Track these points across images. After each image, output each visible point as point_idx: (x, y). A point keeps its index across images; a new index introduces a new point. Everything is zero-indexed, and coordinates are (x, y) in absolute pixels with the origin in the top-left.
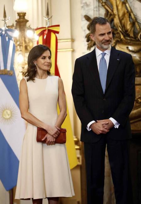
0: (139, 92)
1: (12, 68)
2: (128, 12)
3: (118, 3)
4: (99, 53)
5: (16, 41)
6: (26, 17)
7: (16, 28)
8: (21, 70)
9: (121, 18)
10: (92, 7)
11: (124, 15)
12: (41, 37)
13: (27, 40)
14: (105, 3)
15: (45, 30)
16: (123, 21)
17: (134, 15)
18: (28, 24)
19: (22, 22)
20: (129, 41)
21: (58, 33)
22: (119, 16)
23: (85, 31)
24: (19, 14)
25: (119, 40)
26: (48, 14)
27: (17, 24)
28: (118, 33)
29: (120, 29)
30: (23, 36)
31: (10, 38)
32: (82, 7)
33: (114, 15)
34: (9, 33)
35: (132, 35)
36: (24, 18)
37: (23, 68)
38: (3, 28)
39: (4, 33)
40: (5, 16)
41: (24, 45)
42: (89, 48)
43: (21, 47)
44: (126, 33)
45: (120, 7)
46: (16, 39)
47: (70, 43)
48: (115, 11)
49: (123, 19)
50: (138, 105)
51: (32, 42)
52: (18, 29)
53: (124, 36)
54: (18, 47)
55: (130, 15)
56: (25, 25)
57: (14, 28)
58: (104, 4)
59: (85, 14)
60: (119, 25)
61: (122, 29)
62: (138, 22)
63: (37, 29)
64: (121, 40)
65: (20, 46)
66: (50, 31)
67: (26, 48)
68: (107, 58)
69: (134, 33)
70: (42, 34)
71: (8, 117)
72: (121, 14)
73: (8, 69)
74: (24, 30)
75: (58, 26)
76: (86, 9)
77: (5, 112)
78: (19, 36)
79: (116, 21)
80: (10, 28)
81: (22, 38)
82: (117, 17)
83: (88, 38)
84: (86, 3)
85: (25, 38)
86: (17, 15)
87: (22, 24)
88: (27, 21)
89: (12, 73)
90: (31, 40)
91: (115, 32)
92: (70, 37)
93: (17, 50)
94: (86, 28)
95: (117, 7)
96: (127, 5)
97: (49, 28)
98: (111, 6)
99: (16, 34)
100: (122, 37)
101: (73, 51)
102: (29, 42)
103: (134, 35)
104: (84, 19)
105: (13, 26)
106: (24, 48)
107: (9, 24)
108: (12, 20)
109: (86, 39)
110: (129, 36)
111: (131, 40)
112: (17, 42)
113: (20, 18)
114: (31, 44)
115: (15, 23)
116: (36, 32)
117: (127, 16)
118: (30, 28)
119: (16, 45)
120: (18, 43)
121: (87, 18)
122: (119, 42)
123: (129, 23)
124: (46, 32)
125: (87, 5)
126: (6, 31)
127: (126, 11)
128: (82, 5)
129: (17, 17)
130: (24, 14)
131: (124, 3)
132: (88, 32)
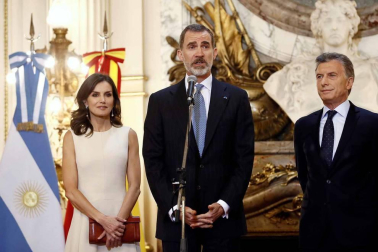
0: (257, 165)
1: (42, 120)
2: (239, 32)
3: (223, 17)
5: (50, 75)
6: (68, 37)
7: (50, 53)
8: (56, 124)
9: (228, 43)
10: (179, 23)
11: (233, 37)
12: (93, 68)
13: (68, 75)
14: (201, 17)
15: (100, 57)
16: (231, 48)
17: (249, 38)
18: (70, 48)
19: (61, 44)
20: (241, 81)
21: (122, 61)
22: (224, 39)
23: (166, 62)
24: (55, 31)
25: (225, 78)
26: (105, 30)
27: (51, 48)
28: (222, 67)
29: (226, 61)
30: (62, 68)
31: (40, 69)
32: (163, 23)
33: (217, 37)
34: (39, 60)
35: (246, 71)
36: (64, 37)
37: (60, 122)
38: (29, 53)
39: (29, 60)
40: (32, 32)
41: (63, 83)
43: (58, 86)
44: (236, 68)
45: (226, 25)
46: (49, 70)
47: (141, 82)
48: (218, 32)
49: (231, 44)
50: (254, 187)
51: (77, 78)
52: (54, 54)
53: (233, 73)
54: (53, 86)
55: (243, 38)
56: (66, 49)
57: (46, 53)
58: (199, 19)
59: (166, 35)
60: (225, 53)
61: (230, 61)
62: (256, 51)
63: (87, 55)
64: (228, 79)
65: (56, 84)
66: (108, 59)
67: (66, 88)
69: (249, 67)
70: (95, 62)
71: (32, 204)
72: (227, 38)
73: (36, 121)
74: (63, 57)
75: (123, 49)
76: (170, 25)
77: (27, 196)
78: (55, 67)
79: (220, 46)
80: (40, 53)
81: (59, 71)
82: (221, 40)
83: (172, 75)
84: (169, 16)
85: (65, 71)
86: (52, 32)
87: (60, 47)
88: (70, 43)
89: (41, 128)
90: (74, 76)
91: (218, 66)
92: (141, 73)
93: (51, 92)
94: (168, 58)
95: (222, 24)
96: (238, 21)
97: (109, 54)
98: (212, 22)
99: (50, 62)
100: (229, 74)
101: (146, 96)
102: (72, 79)
103: (250, 72)
104: (166, 43)
105: (45, 49)
106: (62, 89)
108: (43, 40)
109: (168, 77)
110: (240, 72)
111: (244, 80)
112: (51, 77)
113: (57, 37)
114: (75, 82)
115: (48, 46)
116: (84, 59)
117: (238, 39)
118: (73, 54)
119: (50, 82)
120: (53, 80)
121: (171, 41)
123: (241, 51)
124: (101, 61)
125: (172, 21)
126: (33, 57)
127: (236, 31)
128: (163, 20)
129: (52, 36)
130: (65, 31)
131: (234, 18)
132: (172, 64)
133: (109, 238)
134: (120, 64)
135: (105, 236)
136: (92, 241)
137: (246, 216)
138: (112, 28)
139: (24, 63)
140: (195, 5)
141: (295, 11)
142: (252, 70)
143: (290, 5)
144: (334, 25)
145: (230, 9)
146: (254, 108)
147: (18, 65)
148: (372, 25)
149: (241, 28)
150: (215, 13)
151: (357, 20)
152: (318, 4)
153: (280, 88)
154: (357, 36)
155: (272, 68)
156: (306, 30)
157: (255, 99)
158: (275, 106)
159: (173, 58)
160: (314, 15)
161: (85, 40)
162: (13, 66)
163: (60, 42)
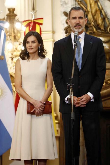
0: (108, 75)
1: (3, 54)
2: (99, 9)
3: (91, 1)
6: (15, 12)
7: (7, 21)
8: (10, 55)
9: (94, 15)
10: (70, 5)
11: (96, 11)
12: (28, 28)
13: (16, 31)
14: (80, 1)
15: (31, 22)
16: (95, 17)
17: (104, 12)
18: (16, 18)
19: (12, 16)
20: (100, 33)
21: (42, 24)
22: (92, 12)
23: (64, 24)
24: (9, 9)
25: (92, 32)
26: (33, 9)
27: (7, 18)
28: (91, 27)
29: (93, 24)
30: (13, 28)
31: (2, 29)
32: (62, 5)
33: (88, 12)
34: (1, 24)
35: (102, 28)
36: (13, 13)
37: (12, 54)
41: (13, 35)
43: (11, 37)
44: (98, 27)
45: (93, 5)
46: (6, 29)
47: (51, 34)
48: (89, 9)
49: (95, 15)
50: (107, 85)
51: (20, 33)
52: (9, 21)
53: (96, 29)
54: (8, 37)
55: (101, 12)
56: (15, 18)
57: (5, 21)
58: (79, 3)
59: (63, 11)
60: (92, 20)
61: (94, 23)
62: (108, 18)
63: (24, 21)
64: (94, 32)
65: (10, 36)
66: (35, 23)
67: (15, 37)
69: (104, 26)
70: (28, 25)
72: (93, 11)
74: (13, 23)
75: (42, 19)
76: (65, 6)
78: (9, 27)
79: (90, 16)
80: (2, 21)
81: (11, 29)
82: (90, 13)
83: (67, 31)
84: (65, 2)
85: (14, 29)
86: (7, 10)
87: (12, 18)
88: (16, 15)
89: (3, 58)
90: (19, 31)
91: (89, 26)
92: (51, 29)
93: (7, 40)
94: (65, 22)
95: (90, 5)
96: (99, 3)
97: (36, 21)
99: (7, 25)
100: (94, 30)
101: (54, 41)
102: (17, 33)
103: (104, 28)
104: (63, 15)
105: (4, 19)
106: (13, 38)
108: (3, 14)
109: (64, 32)
110: (100, 29)
111: (102, 33)
112: (7, 32)
113: (10, 13)
114: (19, 35)
115: (6, 17)
116: (23, 23)
117: (98, 12)
118: (18, 21)
119: (7, 35)
120: (8, 34)
121: (66, 14)
122: (92, 34)
123: (100, 18)
124: (32, 24)
125: (66, 4)
127: (98, 8)
128: (62, 3)
129: (8, 12)
130: (14, 10)
131: (96, 2)
132: (66, 25)
133: (37, 111)
134: (41, 26)
135: (35, 110)
136: (29, 113)
137: (102, 100)
138: (37, 8)
149: (100, 7)
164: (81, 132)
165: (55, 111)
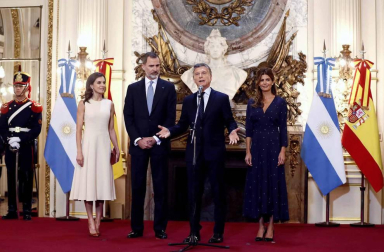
1: (73, 92)
2: (170, 50)
3: (162, 43)
4: (147, 81)
5: (77, 70)
6: (87, 51)
7: (78, 60)
10: (141, 45)
11: (167, 53)
12: (98, 67)
13: (86, 70)
14: (151, 42)
15: (101, 62)
16: (165, 58)
17: (174, 53)
18: (88, 57)
20: (170, 74)
21: (112, 64)
22: (162, 53)
23: (134, 64)
24: (81, 48)
26: (104, 49)
29: (163, 64)
30: (83, 66)
31: (72, 68)
32: (133, 45)
33: (159, 53)
34: (72, 63)
35: (172, 69)
36: (85, 51)
38: (67, 59)
39: (67, 63)
40: (69, 49)
41: (84, 73)
42: (137, 78)
43: (81, 75)
44: (168, 68)
45: (163, 47)
47: (121, 74)
48: (160, 50)
49: (165, 56)
51: (90, 71)
52: (80, 60)
53: (166, 70)
54: (79, 75)
55: (171, 53)
56: (85, 57)
57: (76, 59)
58: (150, 44)
59: (134, 51)
60: (163, 61)
61: (165, 64)
62: (177, 60)
63: (95, 61)
66: (105, 63)
67: (85, 76)
68: (154, 86)
69: (174, 67)
70: (99, 64)
71: (67, 132)
73: (70, 92)
74: (84, 61)
75: (113, 59)
76: (136, 46)
77: (65, 129)
78: (80, 66)
80: (72, 59)
81: (82, 68)
83: (137, 71)
84: (136, 42)
85: (85, 68)
86: (79, 49)
87: (83, 56)
88: (87, 54)
89: (72, 96)
92: (121, 68)
93: (78, 78)
94: (135, 62)
95: (161, 46)
96: (169, 45)
97: (106, 61)
98: (156, 45)
99: (77, 64)
101: (124, 80)
102: (88, 71)
104: (134, 54)
105: (75, 57)
106: (83, 76)
107: (72, 55)
108: (75, 52)
110: (170, 70)
111: (172, 74)
113: (81, 51)
115: (77, 56)
116: (94, 63)
117: (169, 54)
118: (89, 60)
119: (77, 73)
120: (79, 72)
121: (137, 54)
122: (163, 74)
123: (170, 59)
124: (102, 64)
125: (137, 44)
126: (69, 61)
127: (168, 50)
128: (133, 43)
129: (79, 51)
130: (85, 49)
131: (167, 43)
132: (137, 65)
134: (111, 66)
138: (109, 47)
139: (65, 64)
140: (149, 36)
141: (197, 41)
142: (175, 69)
143: (194, 38)
144: (216, 49)
145: (166, 39)
146: (176, 87)
147: (62, 65)
148: (234, 49)
149: (171, 48)
150: (158, 41)
151: (227, 47)
152: (208, 39)
153: (189, 79)
154: (227, 54)
155: (185, 69)
156: (202, 50)
157: (177, 83)
158: (186, 87)
159: (137, 62)
160: (206, 43)
161: (95, 54)
162: (60, 66)
163: (83, 54)
164: (149, 172)
165: (123, 149)
